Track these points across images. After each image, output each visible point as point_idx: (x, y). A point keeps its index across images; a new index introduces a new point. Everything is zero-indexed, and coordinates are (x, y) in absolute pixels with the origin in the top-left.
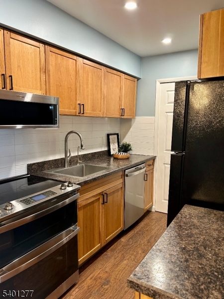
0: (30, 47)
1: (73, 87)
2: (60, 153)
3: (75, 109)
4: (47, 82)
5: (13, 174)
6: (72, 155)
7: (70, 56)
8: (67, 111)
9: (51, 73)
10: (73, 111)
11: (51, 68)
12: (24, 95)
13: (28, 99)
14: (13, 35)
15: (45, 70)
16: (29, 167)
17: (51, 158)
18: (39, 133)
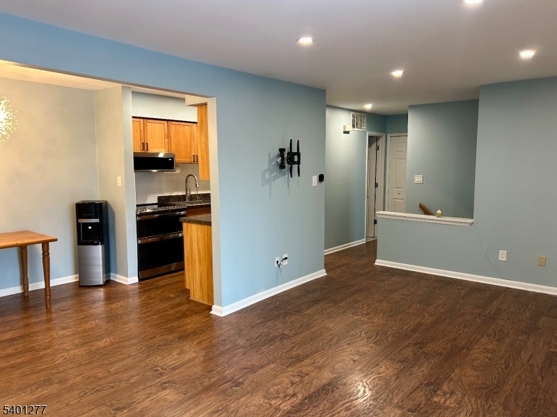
0: (158, 125)
1: (189, 144)
2: (182, 191)
3: (190, 158)
4: (169, 144)
5: (148, 202)
6: (192, 193)
7: (186, 124)
8: (183, 160)
9: (172, 138)
10: (188, 160)
11: (172, 135)
12: (158, 154)
13: (161, 155)
14: (148, 121)
15: (168, 136)
16: (159, 198)
17: (175, 194)
18: (166, 174)
